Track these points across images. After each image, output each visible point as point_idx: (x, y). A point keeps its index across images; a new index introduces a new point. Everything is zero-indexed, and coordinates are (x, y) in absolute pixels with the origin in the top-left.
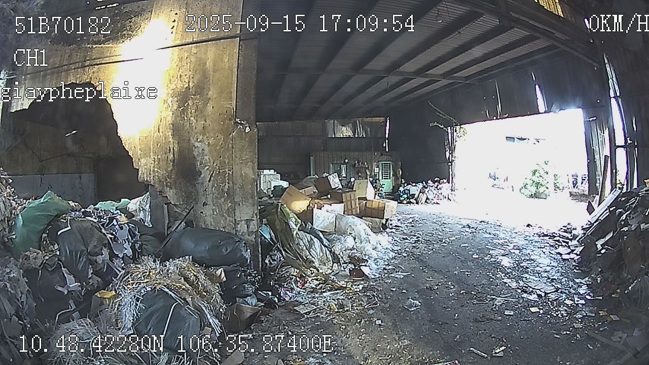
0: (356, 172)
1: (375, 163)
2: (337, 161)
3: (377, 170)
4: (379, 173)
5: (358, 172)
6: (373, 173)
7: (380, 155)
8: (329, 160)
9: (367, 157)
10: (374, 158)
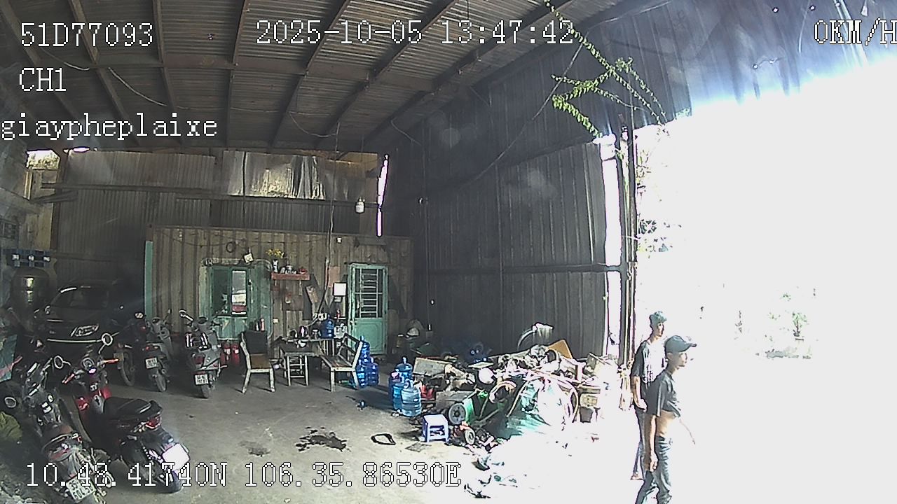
0: (276, 292)
1: (335, 268)
2: (220, 258)
3: (340, 289)
4: (347, 296)
5: (282, 293)
6: (328, 296)
7: (353, 245)
8: (198, 253)
9: (311, 250)
10: (332, 253)
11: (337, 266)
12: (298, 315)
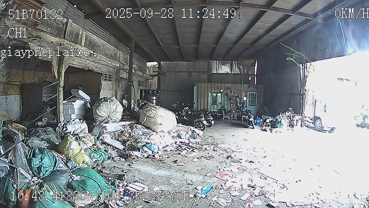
2: (214, 90)
4: (247, 100)
5: (230, 99)
6: (242, 100)
7: (248, 87)
8: (208, 89)
9: (238, 88)
10: (243, 89)
11: (244, 92)
12: (234, 105)
